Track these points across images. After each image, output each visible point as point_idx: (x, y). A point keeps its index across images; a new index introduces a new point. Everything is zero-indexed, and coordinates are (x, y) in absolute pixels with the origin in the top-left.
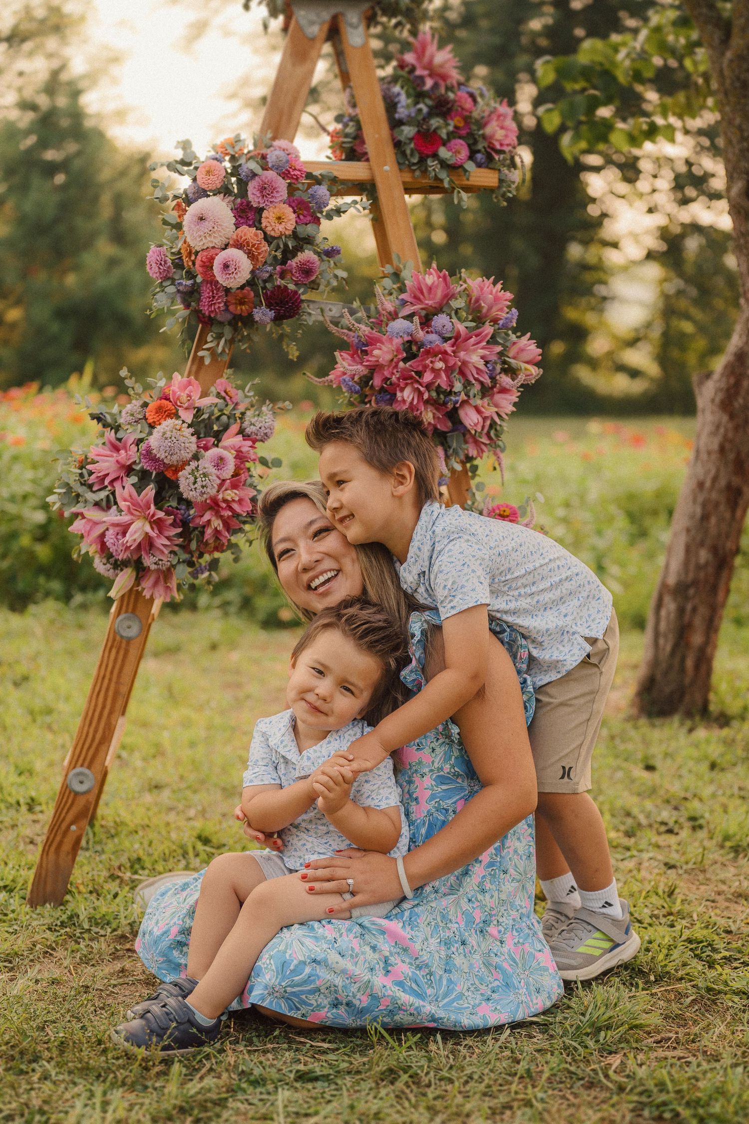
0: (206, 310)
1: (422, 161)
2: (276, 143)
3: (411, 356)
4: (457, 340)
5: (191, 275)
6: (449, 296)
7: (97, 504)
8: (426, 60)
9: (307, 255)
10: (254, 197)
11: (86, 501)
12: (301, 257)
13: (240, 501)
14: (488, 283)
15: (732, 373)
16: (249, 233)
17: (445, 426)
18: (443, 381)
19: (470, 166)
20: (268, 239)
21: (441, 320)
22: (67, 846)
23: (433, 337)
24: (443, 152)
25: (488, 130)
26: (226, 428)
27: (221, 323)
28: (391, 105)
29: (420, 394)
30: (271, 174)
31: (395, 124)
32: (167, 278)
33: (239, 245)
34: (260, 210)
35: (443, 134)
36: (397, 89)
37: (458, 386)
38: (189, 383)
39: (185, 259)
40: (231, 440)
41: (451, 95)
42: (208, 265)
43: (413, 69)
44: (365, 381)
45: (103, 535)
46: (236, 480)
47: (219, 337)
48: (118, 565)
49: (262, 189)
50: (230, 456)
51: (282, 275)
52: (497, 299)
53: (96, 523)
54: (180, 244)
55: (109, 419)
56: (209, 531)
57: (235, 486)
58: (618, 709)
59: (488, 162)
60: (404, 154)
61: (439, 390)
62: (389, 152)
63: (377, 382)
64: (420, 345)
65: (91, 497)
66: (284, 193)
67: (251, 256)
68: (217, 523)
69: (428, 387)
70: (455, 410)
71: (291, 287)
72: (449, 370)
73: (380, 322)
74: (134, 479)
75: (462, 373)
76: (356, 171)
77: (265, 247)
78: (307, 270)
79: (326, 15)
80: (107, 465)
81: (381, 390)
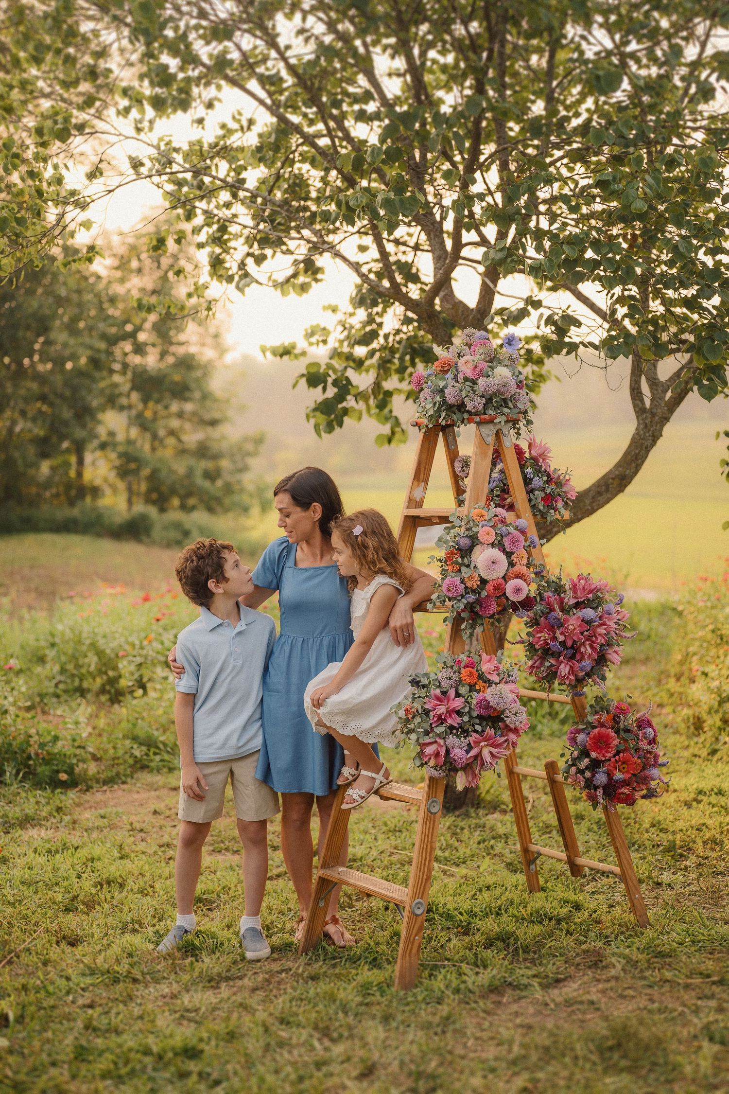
3: (590, 628)
5: (474, 593)
7: (438, 735)
10: (508, 546)
22: (414, 951)
30: (517, 533)
34: (511, 554)
39: (469, 584)
42: (498, 588)
44: (563, 644)
49: (514, 542)
62: (527, 505)
63: (569, 643)
66: (523, 543)
67: (526, 582)
79: (494, 430)
81: (572, 647)
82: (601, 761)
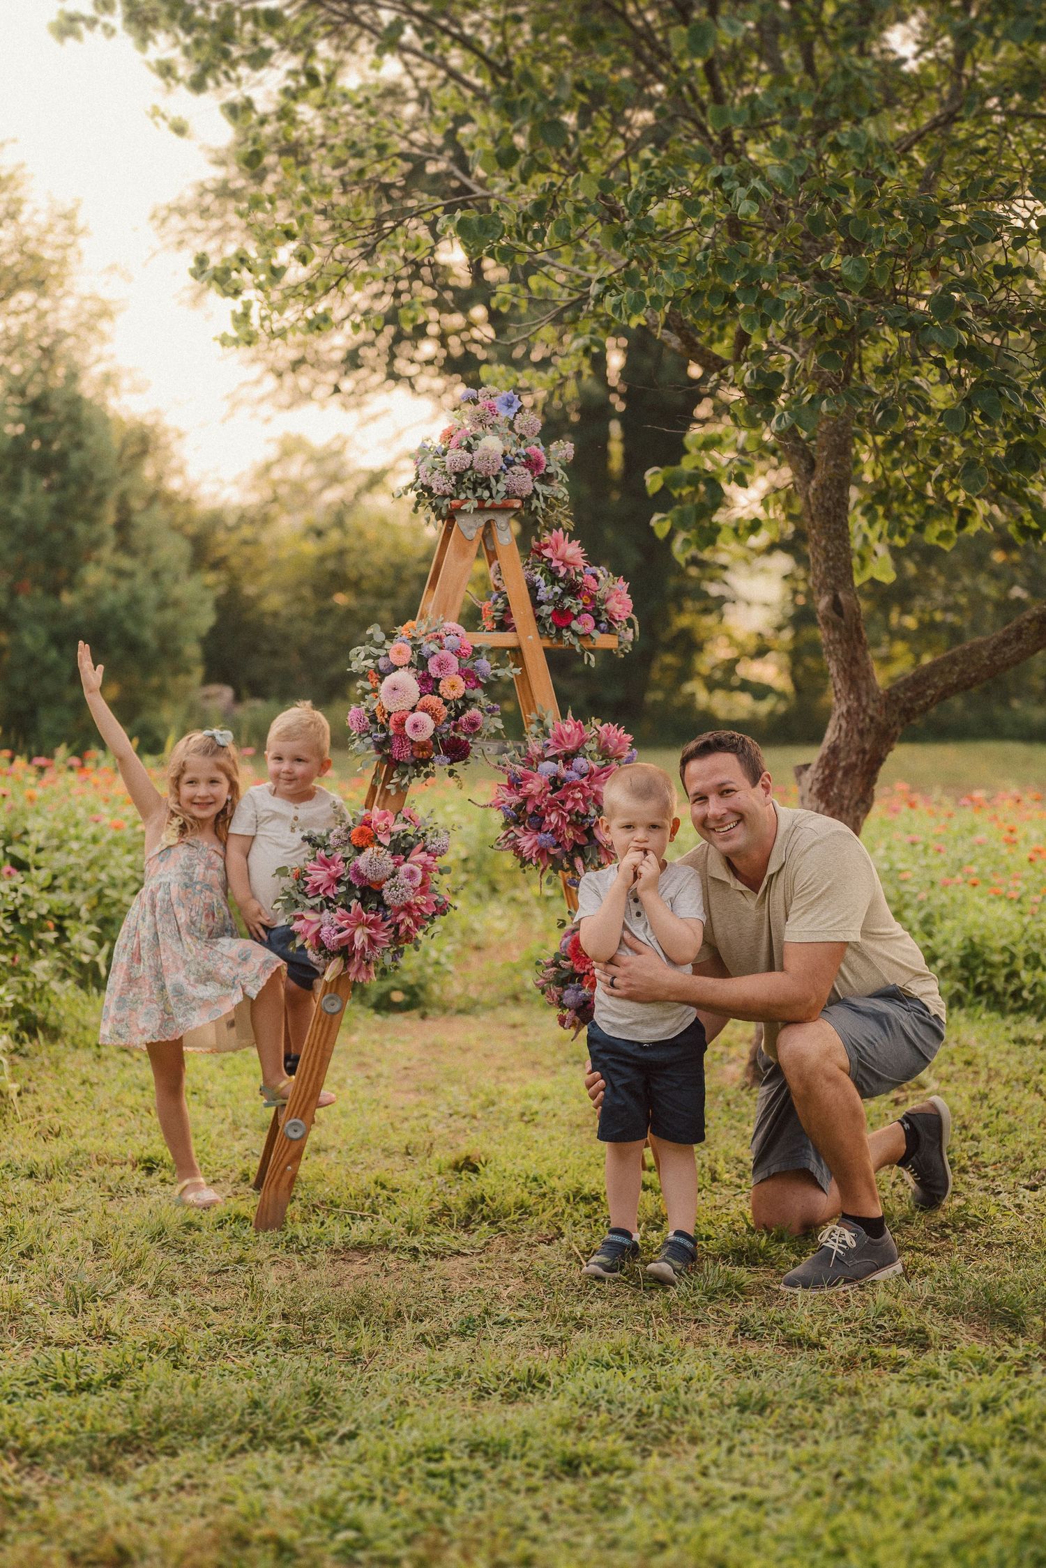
0: (396, 756)
1: (559, 631)
2: (446, 624)
3: (556, 789)
4: (590, 775)
5: (383, 729)
6: (582, 742)
7: (313, 908)
8: (559, 553)
9: (473, 712)
10: (433, 670)
11: (305, 906)
12: (469, 714)
13: (427, 905)
14: (613, 728)
15: (827, 764)
16: (432, 700)
17: (583, 841)
18: (581, 808)
19: (596, 634)
20: (446, 703)
21: (579, 762)
22: (285, 1183)
23: (572, 773)
24: (574, 625)
25: (609, 606)
26: (412, 846)
27: (406, 765)
28: (533, 589)
29: (563, 818)
30: (445, 653)
31: (537, 604)
32: (365, 732)
33: (425, 710)
34: (438, 681)
35: (575, 611)
36: (538, 577)
37: (593, 812)
38: (386, 815)
39: (380, 719)
40: (418, 856)
41: (580, 579)
42: (401, 723)
43: (551, 560)
44: (520, 807)
45: (319, 931)
46: (424, 888)
47: (404, 775)
48: (329, 955)
49: (440, 665)
50: (418, 869)
51: (455, 728)
52: (620, 741)
53: (312, 923)
54: (375, 706)
55: (319, 841)
56: (403, 928)
57: (423, 892)
58: (734, 1080)
59: (610, 630)
60: (544, 626)
61: (577, 814)
62: (533, 625)
63: (530, 808)
64: (564, 781)
65: (309, 903)
66: (456, 667)
67: (434, 717)
68: (409, 921)
69: (569, 812)
70: (590, 829)
71: (463, 738)
72: (585, 799)
73: (531, 762)
74: (342, 889)
75: (595, 800)
76: (506, 639)
77: (445, 710)
78: (473, 724)
79: (481, 521)
80: (319, 876)
81: (533, 815)
82: (576, 974)
